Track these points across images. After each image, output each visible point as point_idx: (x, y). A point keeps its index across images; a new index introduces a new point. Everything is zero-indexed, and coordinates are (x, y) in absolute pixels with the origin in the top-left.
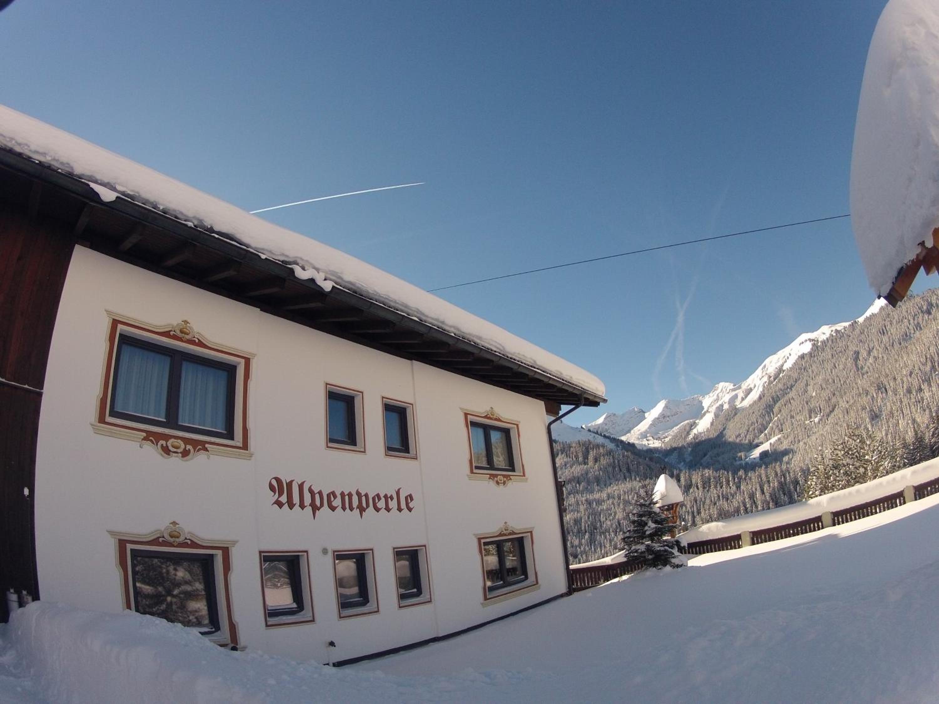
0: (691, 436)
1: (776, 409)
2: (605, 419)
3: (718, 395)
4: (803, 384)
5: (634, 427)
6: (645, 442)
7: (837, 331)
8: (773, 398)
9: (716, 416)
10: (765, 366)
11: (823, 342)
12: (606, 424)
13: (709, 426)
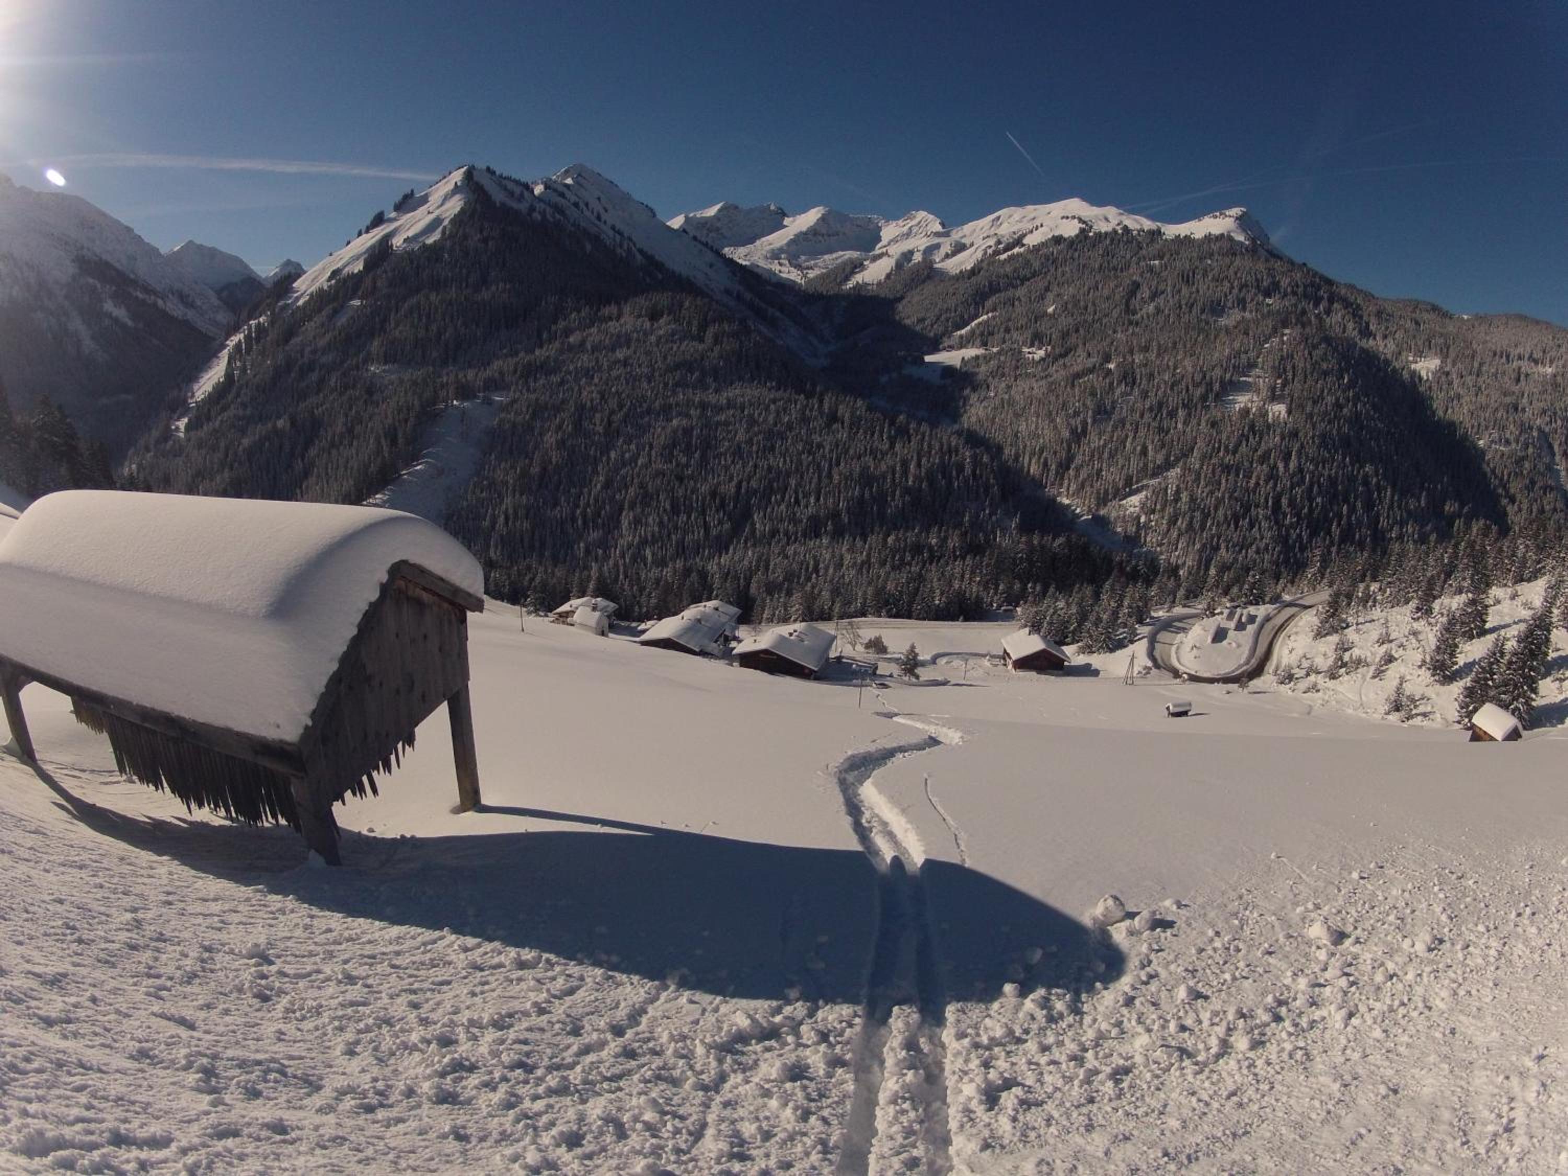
0: (850, 284)
1: (989, 303)
2: (720, 210)
3: (910, 228)
4: (1042, 285)
5: (764, 236)
6: (775, 267)
7: (1126, 229)
8: (990, 284)
9: (899, 266)
10: (998, 218)
11: (1099, 235)
12: (719, 219)
13: (883, 278)
